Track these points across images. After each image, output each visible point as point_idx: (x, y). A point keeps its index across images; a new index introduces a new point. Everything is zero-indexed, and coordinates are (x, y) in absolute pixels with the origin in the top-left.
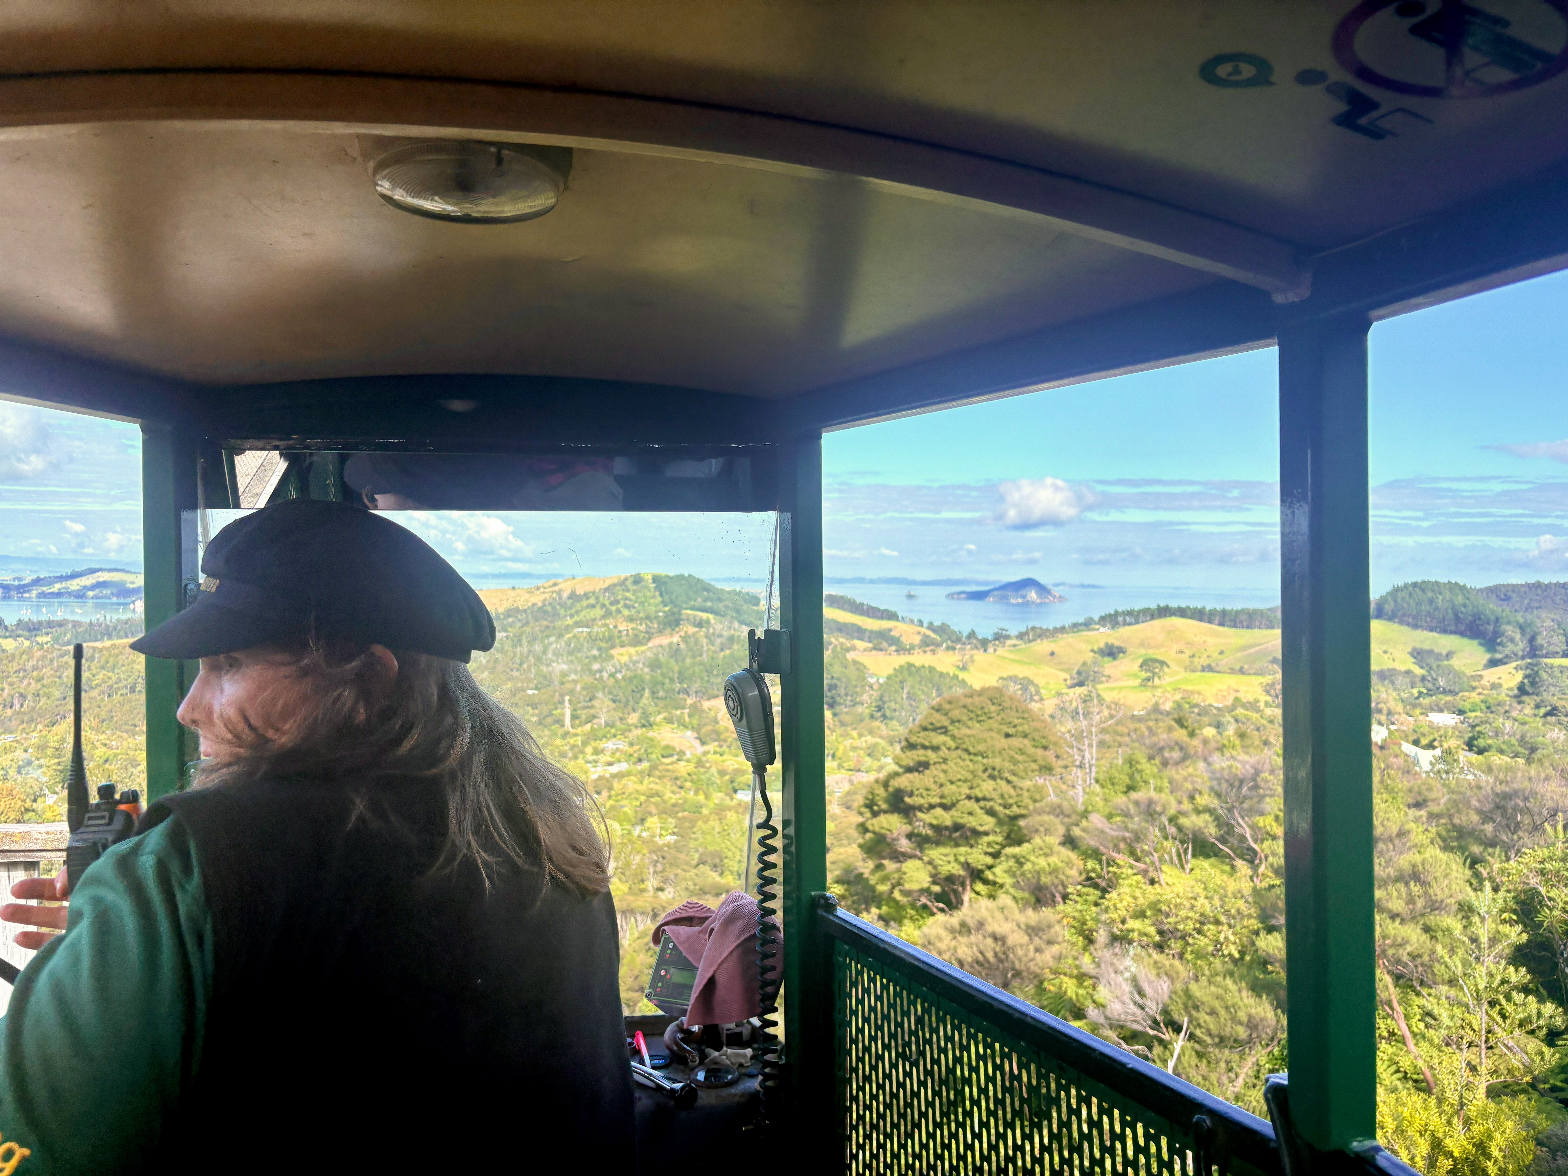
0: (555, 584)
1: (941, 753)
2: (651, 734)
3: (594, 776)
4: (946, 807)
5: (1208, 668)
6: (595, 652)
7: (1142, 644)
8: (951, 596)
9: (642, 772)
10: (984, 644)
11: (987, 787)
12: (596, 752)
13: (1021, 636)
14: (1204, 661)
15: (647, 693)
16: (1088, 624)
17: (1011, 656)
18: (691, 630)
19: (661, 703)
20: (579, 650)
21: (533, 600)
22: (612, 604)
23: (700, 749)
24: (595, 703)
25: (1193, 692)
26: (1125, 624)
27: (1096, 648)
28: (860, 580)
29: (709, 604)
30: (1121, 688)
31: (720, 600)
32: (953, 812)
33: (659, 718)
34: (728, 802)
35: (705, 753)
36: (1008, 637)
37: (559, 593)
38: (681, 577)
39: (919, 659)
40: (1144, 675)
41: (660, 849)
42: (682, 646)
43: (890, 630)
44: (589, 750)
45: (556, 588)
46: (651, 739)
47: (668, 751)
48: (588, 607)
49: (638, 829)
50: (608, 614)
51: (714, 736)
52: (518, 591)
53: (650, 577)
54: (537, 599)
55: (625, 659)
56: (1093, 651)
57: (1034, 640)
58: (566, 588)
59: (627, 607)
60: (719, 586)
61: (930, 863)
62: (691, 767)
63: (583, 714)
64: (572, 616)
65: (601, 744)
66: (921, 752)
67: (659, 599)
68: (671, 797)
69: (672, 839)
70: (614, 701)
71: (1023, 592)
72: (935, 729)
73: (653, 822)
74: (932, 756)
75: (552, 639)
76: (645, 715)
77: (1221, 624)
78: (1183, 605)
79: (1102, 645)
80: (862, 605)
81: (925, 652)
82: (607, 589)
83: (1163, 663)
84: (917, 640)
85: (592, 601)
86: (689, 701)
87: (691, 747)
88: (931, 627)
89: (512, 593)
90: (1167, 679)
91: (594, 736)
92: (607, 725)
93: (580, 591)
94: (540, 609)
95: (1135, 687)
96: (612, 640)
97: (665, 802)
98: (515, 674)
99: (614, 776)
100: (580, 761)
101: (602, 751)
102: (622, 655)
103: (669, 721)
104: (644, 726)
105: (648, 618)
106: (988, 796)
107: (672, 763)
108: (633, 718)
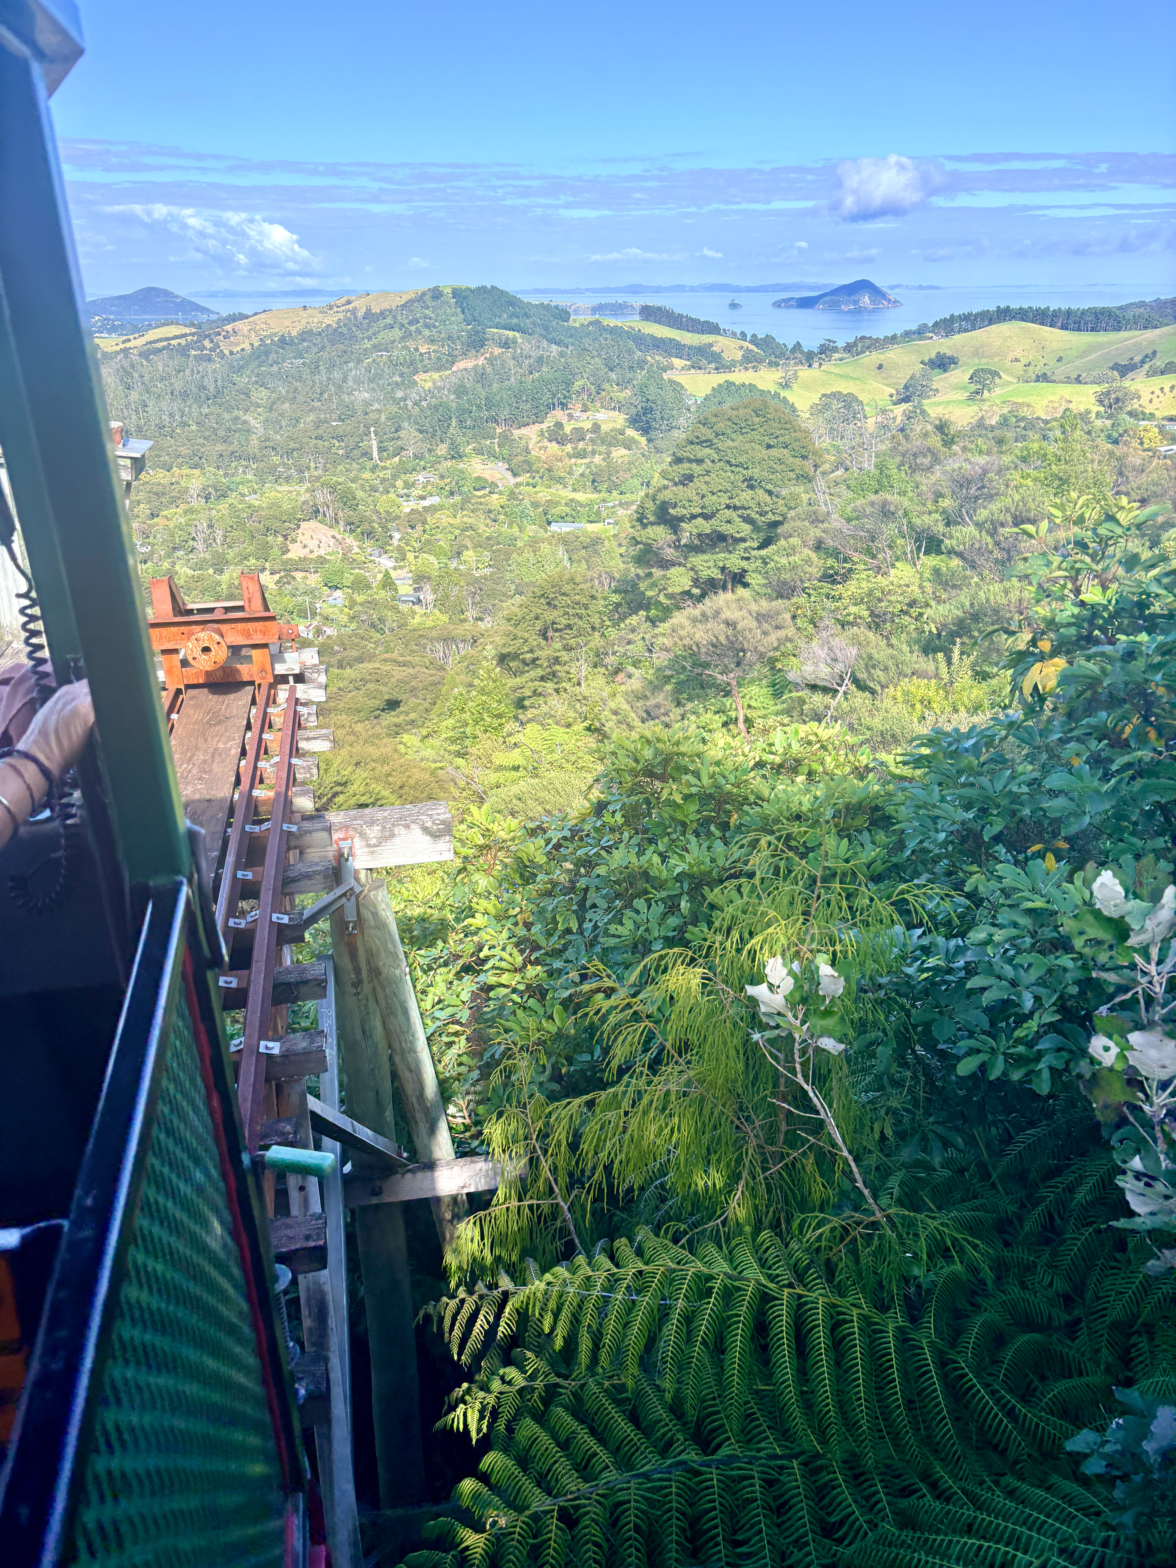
0: (349, 302)
1: (704, 466)
2: (461, 466)
3: (407, 510)
4: (707, 517)
5: (1043, 378)
6: (397, 379)
7: (976, 353)
8: (777, 304)
9: (454, 506)
10: (809, 358)
11: (745, 497)
12: (408, 485)
13: (849, 348)
14: (1040, 370)
15: (454, 422)
16: (921, 332)
17: (836, 371)
18: (497, 351)
19: (470, 433)
20: (381, 377)
21: (328, 321)
22: (411, 323)
23: (513, 481)
24: (402, 434)
25: (1022, 405)
26: (961, 330)
27: (926, 360)
28: (680, 288)
29: (515, 321)
30: (948, 402)
31: (527, 316)
32: (713, 521)
33: (469, 449)
34: (542, 533)
35: (518, 485)
36: (835, 350)
37: (354, 311)
38: (482, 290)
39: (739, 377)
40: (973, 387)
41: (477, 580)
42: (489, 370)
43: (711, 345)
44: (399, 483)
45: (350, 307)
46: (462, 472)
47: (481, 484)
48: (385, 328)
49: (453, 564)
50: (407, 336)
51: (526, 467)
52: (309, 311)
53: (449, 290)
54: (331, 320)
55: (428, 385)
56: (922, 362)
57: (863, 352)
58: (361, 305)
59: (427, 326)
60: (525, 299)
61: (692, 569)
62: (503, 500)
63: (391, 446)
64: (370, 338)
65: (411, 478)
66: (686, 465)
67: (462, 316)
68: (485, 529)
69: (487, 571)
70: (421, 432)
71: (855, 297)
72: (700, 443)
73: (469, 555)
74: (696, 469)
75: (351, 365)
76: (454, 446)
77: (1064, 327)
78: (1025, 306)
79: (933, 356)
80: (681, 316)
81: (746, 369)
82: (404, 306)
83: (995, 374)
84: (739, 355)
85: (389, 320)
86: (498, 431)
87: (504, 478)
88: (754, 340)
89: (304, 314)
90: (998, 391)
91: (403, 469)
92: (416, 457)
93: (376, 310)
94: (335, 330)
95: (962, 401)
96: (413, 366)
97: (480, 536)
98: (317, 404)
99: (426, 509)
100: (392, 496)
101: (413, 484)
102: (426, 381)
103: (479, 452)
104: (453, 457)
105: (449, 338)
106: (746, 505)
107: (484, 496)
108: (442, 450)
